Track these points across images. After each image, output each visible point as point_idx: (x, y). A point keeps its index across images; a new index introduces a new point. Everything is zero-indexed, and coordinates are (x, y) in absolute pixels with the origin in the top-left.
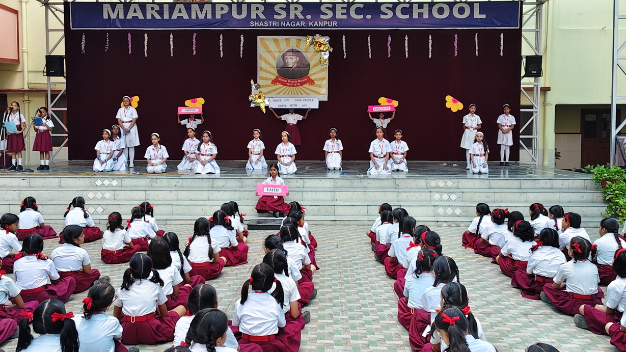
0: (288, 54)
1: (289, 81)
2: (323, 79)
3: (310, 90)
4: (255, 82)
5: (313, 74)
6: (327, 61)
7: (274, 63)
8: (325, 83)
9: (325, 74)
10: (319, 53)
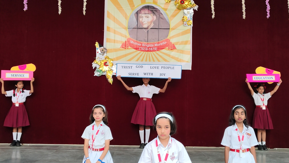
0: (143, 12)
1: (143, 45)
2: (186, 43)
3: (169, 56)
4: (101, 45)
5: (173, 37)
6: (191, 21)
7: (125, 23)
8: (189, 47)
9: (189, 37)
10: (182, 11)
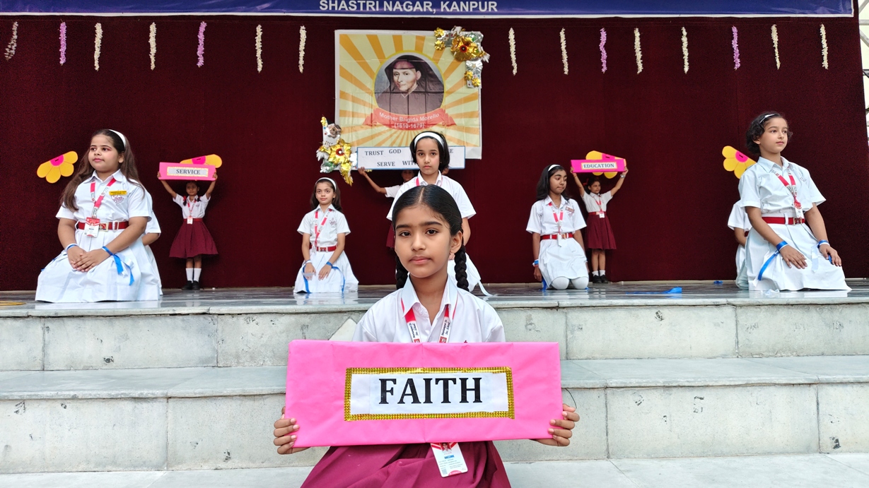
0: (399, 65)
2: (471, 115)
4: (331, 120)
5: (450, 106)
6: (479, 80)
7: (370, 84)
8: (477, 122)
9: (476, 106)
10: (463, 63)
